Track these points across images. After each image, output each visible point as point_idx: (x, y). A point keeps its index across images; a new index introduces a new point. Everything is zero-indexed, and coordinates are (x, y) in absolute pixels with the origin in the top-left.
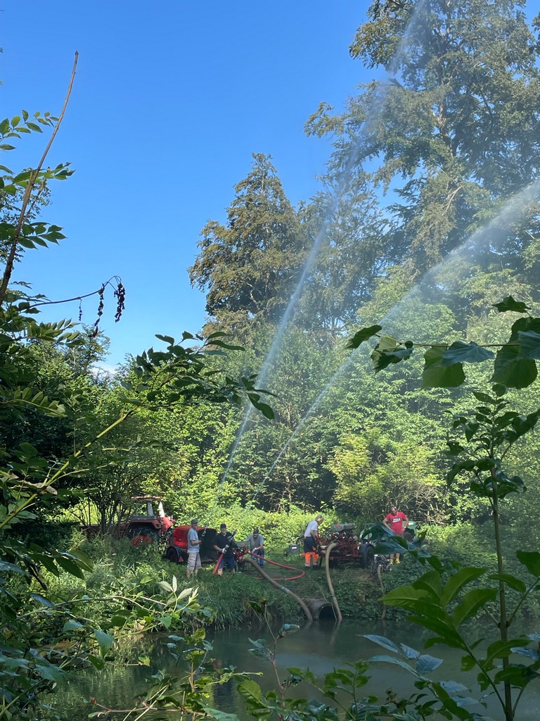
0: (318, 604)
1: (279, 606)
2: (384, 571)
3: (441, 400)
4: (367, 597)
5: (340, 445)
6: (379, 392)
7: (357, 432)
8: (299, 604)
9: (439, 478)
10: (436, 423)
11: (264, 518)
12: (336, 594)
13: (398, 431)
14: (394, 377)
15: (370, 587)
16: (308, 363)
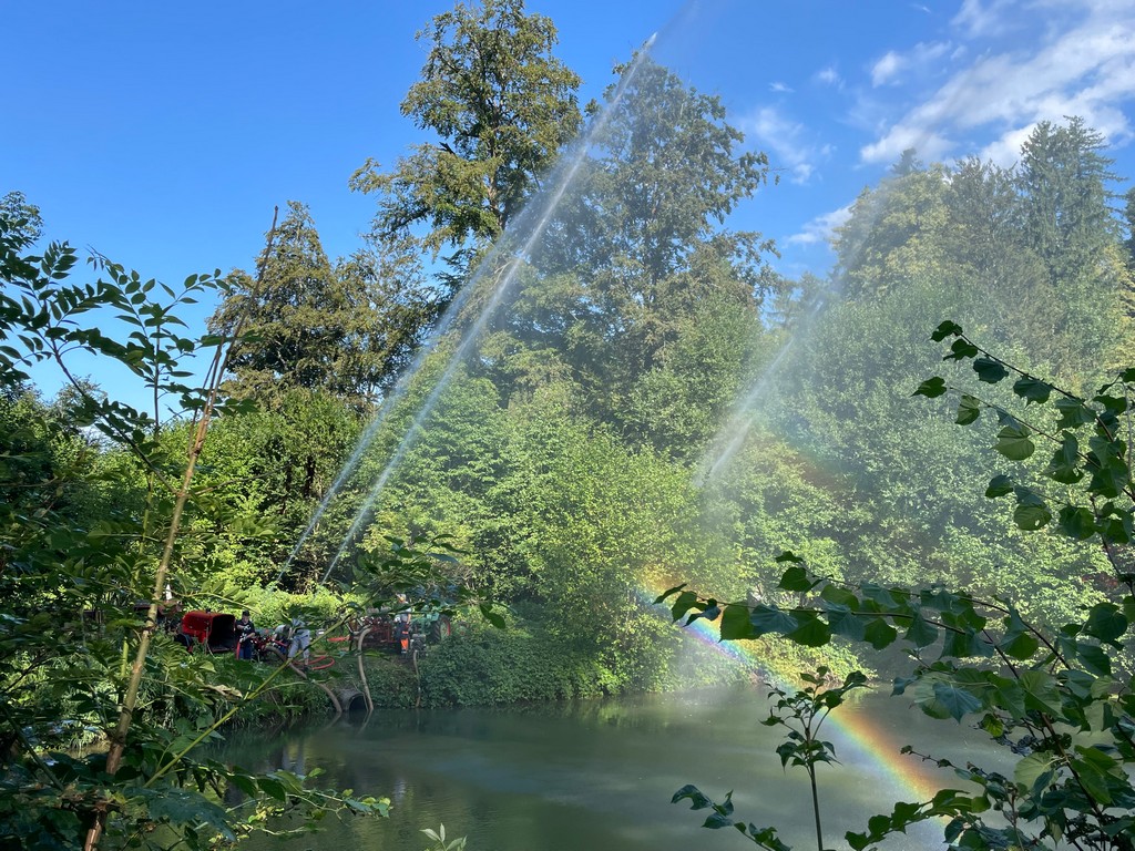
0: (348, 695)
1: (306, 699)
2: (420, 656)
3: (485, 479)
4: (401, 685)
5: (377, 523)
6: (422, 468)
7: (396, 510)
8: (327, 695)
9: (478, 558)
10: (478, 502)
11: (288, 600)
12: (368, 683)
13: (439, 509)
14: (438, 454)
15: (405, 674)
16: (345, 434)
